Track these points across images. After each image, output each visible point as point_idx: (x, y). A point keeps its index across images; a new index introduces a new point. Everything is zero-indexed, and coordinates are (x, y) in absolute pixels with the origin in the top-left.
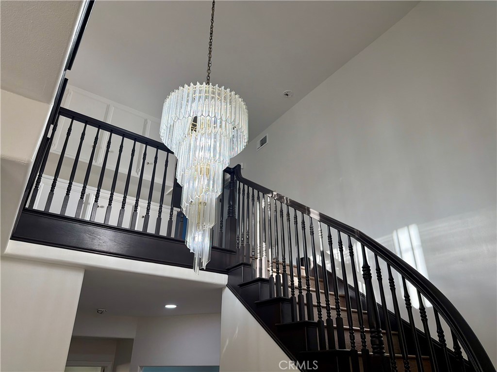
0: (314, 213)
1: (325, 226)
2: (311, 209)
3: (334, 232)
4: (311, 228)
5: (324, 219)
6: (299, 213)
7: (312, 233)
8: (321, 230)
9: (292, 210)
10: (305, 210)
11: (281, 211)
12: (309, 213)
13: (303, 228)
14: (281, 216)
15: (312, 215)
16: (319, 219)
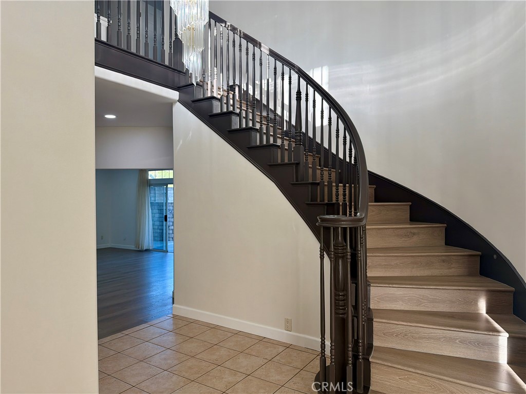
0: (264, 48)
1: (272, 60)
2: (262, 44)
3: (279, 64)
4: (261, 60)
5: (273, 54)
6: (251, 46)
7: (261, 64)
8: (269, 63)
9: (244, 42)
10: (256, 44)
11: (234, 42)
12: (260, 46)
13: (254, 59)
14: (234, 45)
15: (262, 49)
16: (268, 52)
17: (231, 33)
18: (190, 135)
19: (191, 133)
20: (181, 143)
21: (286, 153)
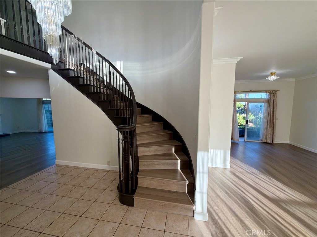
0: (94, 50)
1: (98, 56)
2: (93, 49)
3: (101, 59)
4: (92, 55)
5: (97, 53)
6: (87, 49)
7: (92, 57)
8: (96, 57)
9: (84, 46)
10: (90, 48)
11: (79, 45)
12: (92, 50)
13: (89, 54)
14: (79, 47)
15: (93, 51)
16: (95, 53)
17: (77, 41)
18: (59, 85)
19: (59, 84)
20: (54, 88)
21: (105, 96)
